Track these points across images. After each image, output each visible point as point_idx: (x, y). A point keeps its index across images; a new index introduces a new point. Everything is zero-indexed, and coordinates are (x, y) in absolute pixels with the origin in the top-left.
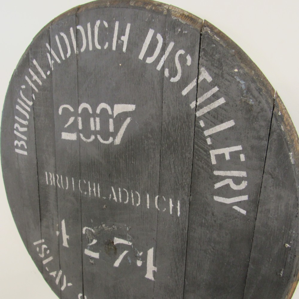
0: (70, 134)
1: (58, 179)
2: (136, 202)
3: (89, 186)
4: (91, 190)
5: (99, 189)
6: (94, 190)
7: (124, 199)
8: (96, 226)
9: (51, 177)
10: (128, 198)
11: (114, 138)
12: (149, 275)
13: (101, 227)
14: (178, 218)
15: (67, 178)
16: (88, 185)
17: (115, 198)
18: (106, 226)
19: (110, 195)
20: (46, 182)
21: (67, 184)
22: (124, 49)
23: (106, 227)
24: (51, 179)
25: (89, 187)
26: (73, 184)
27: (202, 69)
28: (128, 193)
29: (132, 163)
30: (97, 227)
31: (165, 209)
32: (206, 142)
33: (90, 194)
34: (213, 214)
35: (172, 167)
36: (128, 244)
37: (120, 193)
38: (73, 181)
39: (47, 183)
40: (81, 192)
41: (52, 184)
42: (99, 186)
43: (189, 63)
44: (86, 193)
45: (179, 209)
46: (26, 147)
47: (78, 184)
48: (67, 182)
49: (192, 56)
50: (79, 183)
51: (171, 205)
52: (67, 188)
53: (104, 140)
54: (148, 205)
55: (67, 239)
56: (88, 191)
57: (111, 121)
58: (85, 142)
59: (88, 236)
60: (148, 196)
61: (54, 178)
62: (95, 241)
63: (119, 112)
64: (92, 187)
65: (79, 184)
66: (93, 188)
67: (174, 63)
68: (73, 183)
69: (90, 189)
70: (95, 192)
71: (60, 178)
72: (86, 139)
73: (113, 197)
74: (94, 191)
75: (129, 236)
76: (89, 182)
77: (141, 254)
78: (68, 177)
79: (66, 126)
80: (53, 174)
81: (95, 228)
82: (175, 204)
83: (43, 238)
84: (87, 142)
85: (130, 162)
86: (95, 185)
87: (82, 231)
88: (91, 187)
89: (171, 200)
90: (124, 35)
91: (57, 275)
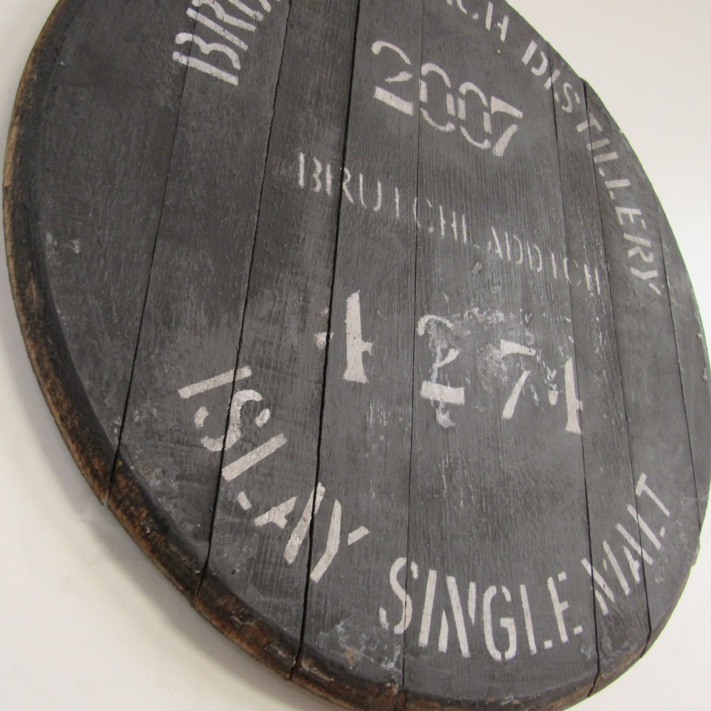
0: (399, 99)
1: (348, 180)
2: (536, 263)
3: (441, 215)
4: (445, 226)
5: (464, 227)
6: (454, 225)
7: (515, 255)
8: (457, 313)
9: (319, 169)
10: (522, 255)
11: (493, 145)
12: (573, 426)
13: (469, 314)
14: (598, 297)
15: (379, 185)
16: (439, 213)
17: (499, 251)
18: (480, 312)
19: (490, 243)
20: (297, 179)
21: (380, 199)
22: (503, 37)
23: (481, 315)
24: (316, 176)
25: (442, 218)
26: (395, 203)
27: (591, 115)
28: (521, 246)
29: (524, 194)
30: (459, 315)
31: (580, 282)
32: (609, 195)
33: (443, 233)
34: (635, 294)
35: (580, 217)
36: (530, 354)
37: (507, 242)
38: (397, 195)
39: (301, 182)
40: (419, 225)
41: (318, 188)
42: (464, 220)
43: (578, 100)
44: (431, 230)
45: (598, 283)
46: (237, 66)
47: (410, 206)
48: (380, 193)
49: (580, 95)
50: (414, 203)
51: (588, 276)
52: (377, 208)
53: (475, 139)
54: (555, 272)
55: (365, 354)
56: (437, 226)
57: (486, 115)
58: (433, 128)
59: (433, 342)
60: (553, 256)
61: (329, 177)
62: (453, 355)
63: (500, 110)
64: (448, 219)
65: (415, 206)
66: (452, 222)
67: (563, 92)
68: (397, 201)
69: (443, 222)
70: (455, 230)
71: (355, 180)
72: (435, 124)
73: (494, 246)
74: (453, 228)
75: (531, 335)
76: (441, 208)
77: (553, 374)
78: (382, 182)
79: (390, 80)
80: (328, 167)
81: (454, 316)
82: (592, 273)
83: (249, 363)
84: (438, 130)
85: (522, 192)
86: (457, 216)
87: (415, 326)
88: (446, 218)
89: (585, 266)
90: (502, 23)
91: (292, 519)
